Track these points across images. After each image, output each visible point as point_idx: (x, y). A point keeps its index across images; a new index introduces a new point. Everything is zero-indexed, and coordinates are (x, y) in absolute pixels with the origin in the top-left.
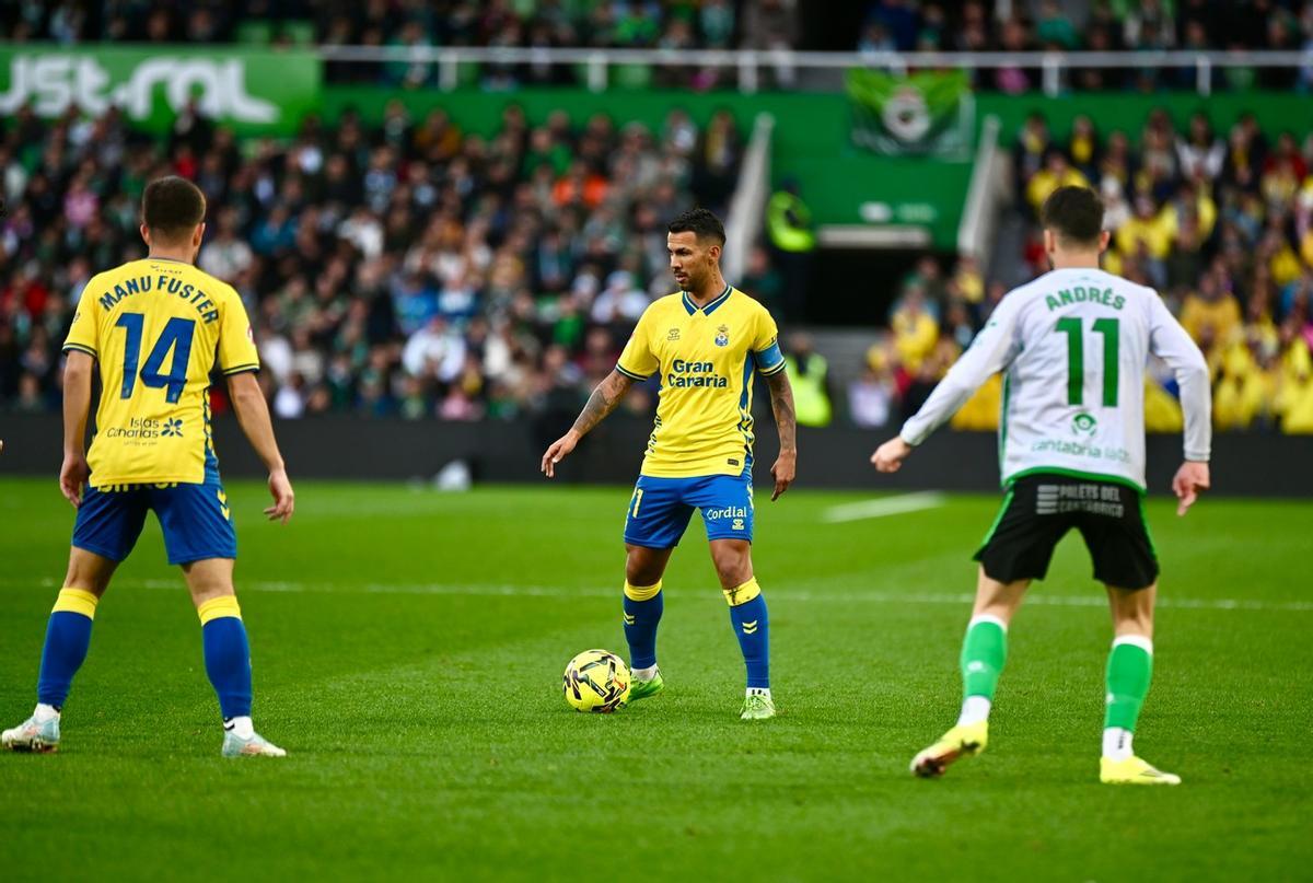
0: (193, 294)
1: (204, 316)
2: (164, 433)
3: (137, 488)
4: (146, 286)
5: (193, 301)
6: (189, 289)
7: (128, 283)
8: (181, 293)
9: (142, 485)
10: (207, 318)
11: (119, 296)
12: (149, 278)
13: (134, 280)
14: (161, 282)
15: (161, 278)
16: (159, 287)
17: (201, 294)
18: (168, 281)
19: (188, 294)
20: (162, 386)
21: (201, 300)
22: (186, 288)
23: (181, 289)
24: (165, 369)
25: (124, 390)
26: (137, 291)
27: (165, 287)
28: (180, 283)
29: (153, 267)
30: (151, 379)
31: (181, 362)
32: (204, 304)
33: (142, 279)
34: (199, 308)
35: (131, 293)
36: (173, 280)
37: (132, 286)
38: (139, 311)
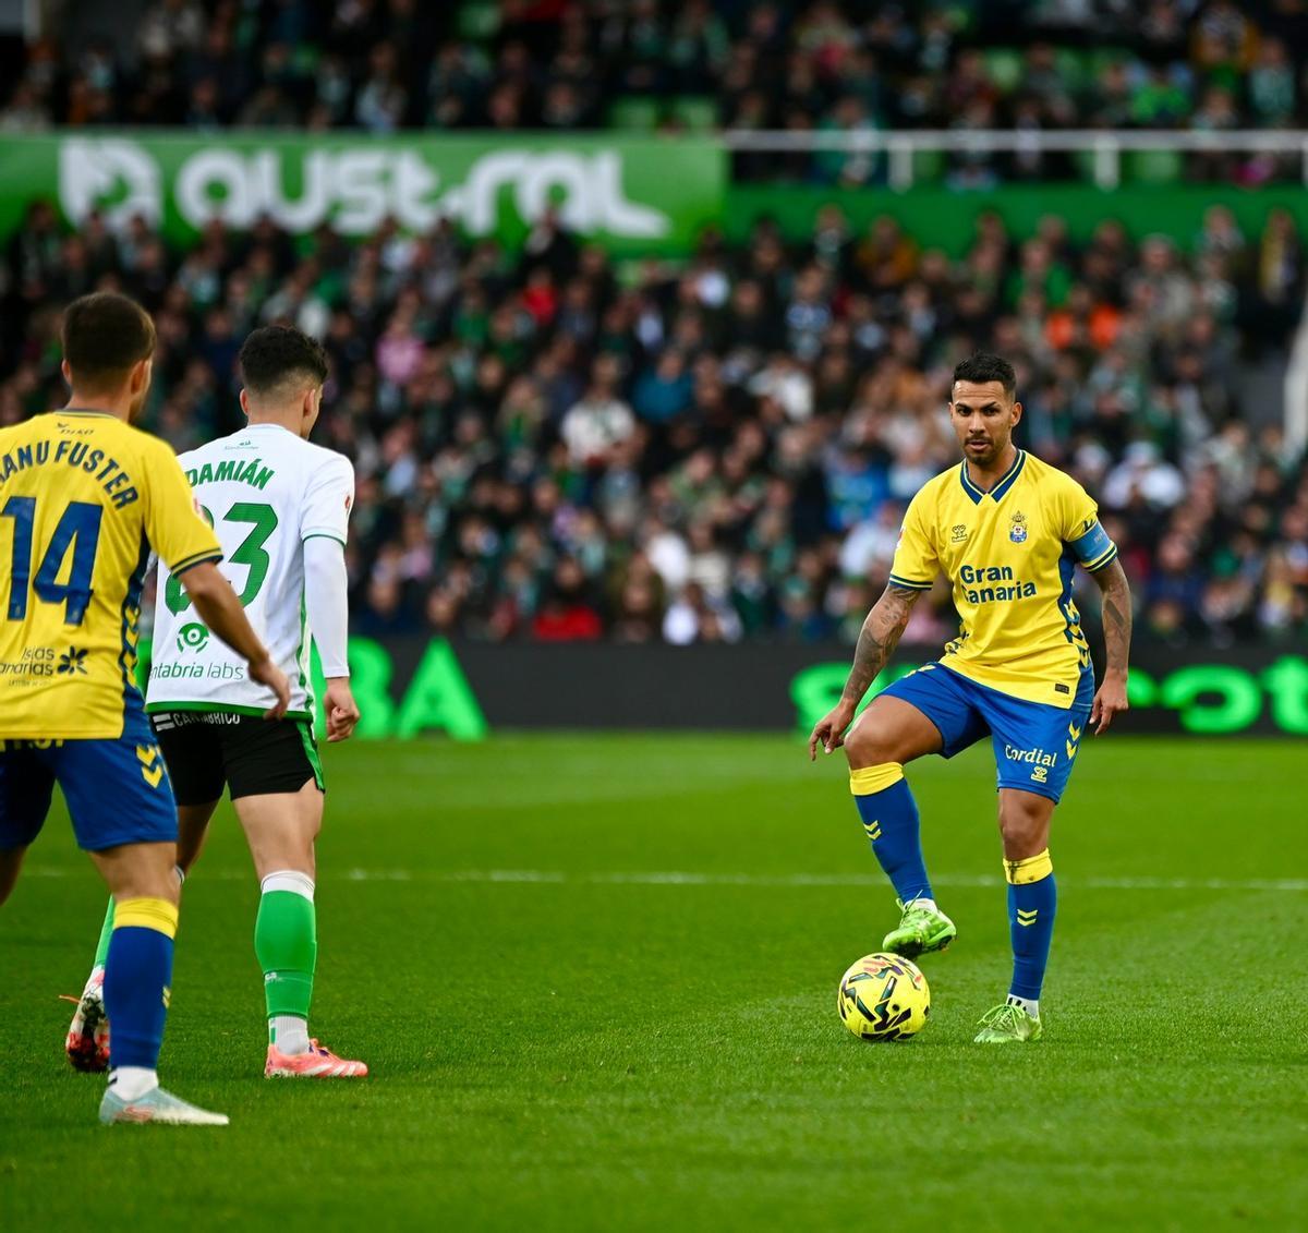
0: (102, 465)
1: (115, 497)
2: (62, 668)
3: (17, 746)
4: (42, 457)
5: (101, 476)
6: (97, 457)
7: (20, 451)
8: (86, 465)
9: (25, 742)
10: (120, 500)
11: (8, 471)
12: (47, 443)
13: (29, 448)
14: (61, 450)
15: (62, 444)
16: (57, 458)
17: (113, 464)
18: (71, 448)
19: (95, 465)
20: (58, 601)
21: (114, 474)
22: (92, 456)
23: (86, 458)
24: (63, 577)
25: (12, 607)
26: (30, 463)
27: (65, 458)
28: (86, 447)
29: (60, 425)
30: (50, 593)
31: (83, 567)
32: (117, 481)
33: (40, 445)
34: (108, 487)
35: (22, 466)
36: (78, 445)
37: (25, 456)
38: (29, 494)
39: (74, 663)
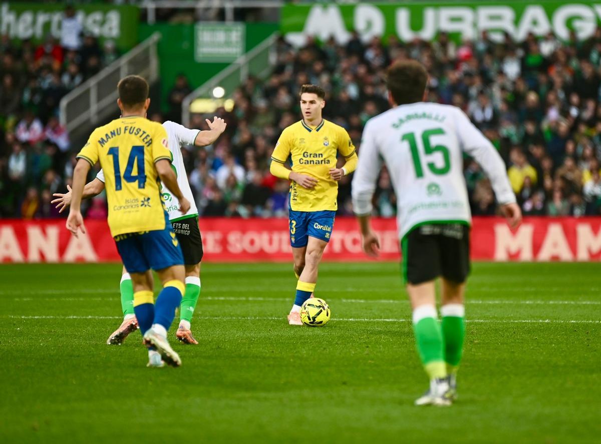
0: (141, 133)
1: (146, 143)
2: (142, 205)
3: (130, 235)
4: (119, 133)
5: (141, 136)
6: (138, 130)
7: (111, 132)
8: (135, 133)
9: (133, 234)
10: (148, 144)
11: (107, 139)
12: (120, 128)
13: (114, 131)
14: (126, 129)
15: (126, 127)
16: (125, 132)
17: (144, 132)
18: (129, 128)
19: (138, 133)
21: (144, 136)
22: (137, 130)
23: (135, 131)
24: (135, 173)
25: (116, 186)
26: (115, 135)
27: (127, 132)
28: (134, 128)
29: (123, 122)
30: (130, 179)
31: (141, 170)
32: (146, 138)
33: (117, 129)
34: (143, 140)
35: (112, 137)
36: (131, 127)
37: (113, 134)
38: (116, 146)
39: (146, 203)
